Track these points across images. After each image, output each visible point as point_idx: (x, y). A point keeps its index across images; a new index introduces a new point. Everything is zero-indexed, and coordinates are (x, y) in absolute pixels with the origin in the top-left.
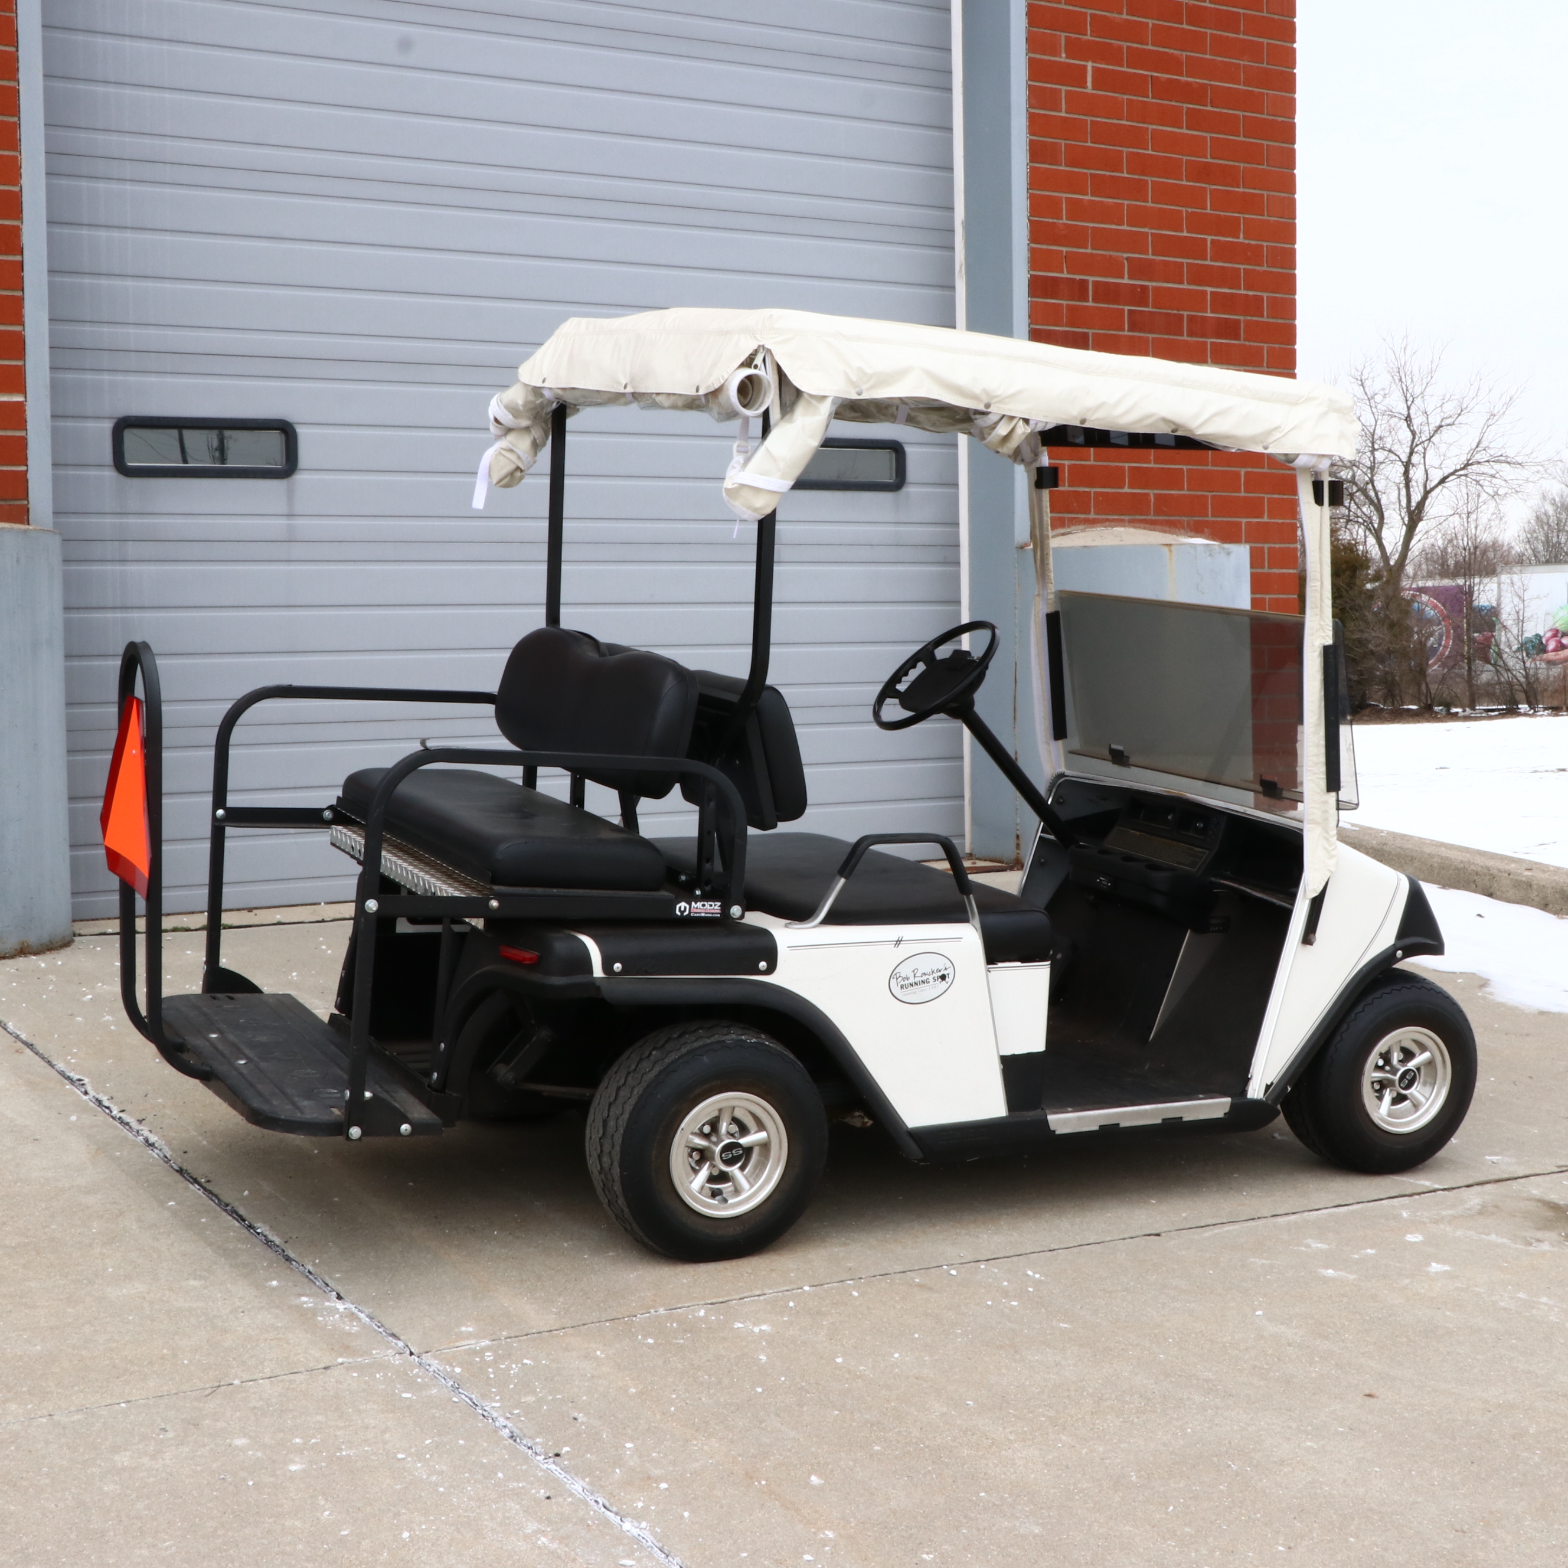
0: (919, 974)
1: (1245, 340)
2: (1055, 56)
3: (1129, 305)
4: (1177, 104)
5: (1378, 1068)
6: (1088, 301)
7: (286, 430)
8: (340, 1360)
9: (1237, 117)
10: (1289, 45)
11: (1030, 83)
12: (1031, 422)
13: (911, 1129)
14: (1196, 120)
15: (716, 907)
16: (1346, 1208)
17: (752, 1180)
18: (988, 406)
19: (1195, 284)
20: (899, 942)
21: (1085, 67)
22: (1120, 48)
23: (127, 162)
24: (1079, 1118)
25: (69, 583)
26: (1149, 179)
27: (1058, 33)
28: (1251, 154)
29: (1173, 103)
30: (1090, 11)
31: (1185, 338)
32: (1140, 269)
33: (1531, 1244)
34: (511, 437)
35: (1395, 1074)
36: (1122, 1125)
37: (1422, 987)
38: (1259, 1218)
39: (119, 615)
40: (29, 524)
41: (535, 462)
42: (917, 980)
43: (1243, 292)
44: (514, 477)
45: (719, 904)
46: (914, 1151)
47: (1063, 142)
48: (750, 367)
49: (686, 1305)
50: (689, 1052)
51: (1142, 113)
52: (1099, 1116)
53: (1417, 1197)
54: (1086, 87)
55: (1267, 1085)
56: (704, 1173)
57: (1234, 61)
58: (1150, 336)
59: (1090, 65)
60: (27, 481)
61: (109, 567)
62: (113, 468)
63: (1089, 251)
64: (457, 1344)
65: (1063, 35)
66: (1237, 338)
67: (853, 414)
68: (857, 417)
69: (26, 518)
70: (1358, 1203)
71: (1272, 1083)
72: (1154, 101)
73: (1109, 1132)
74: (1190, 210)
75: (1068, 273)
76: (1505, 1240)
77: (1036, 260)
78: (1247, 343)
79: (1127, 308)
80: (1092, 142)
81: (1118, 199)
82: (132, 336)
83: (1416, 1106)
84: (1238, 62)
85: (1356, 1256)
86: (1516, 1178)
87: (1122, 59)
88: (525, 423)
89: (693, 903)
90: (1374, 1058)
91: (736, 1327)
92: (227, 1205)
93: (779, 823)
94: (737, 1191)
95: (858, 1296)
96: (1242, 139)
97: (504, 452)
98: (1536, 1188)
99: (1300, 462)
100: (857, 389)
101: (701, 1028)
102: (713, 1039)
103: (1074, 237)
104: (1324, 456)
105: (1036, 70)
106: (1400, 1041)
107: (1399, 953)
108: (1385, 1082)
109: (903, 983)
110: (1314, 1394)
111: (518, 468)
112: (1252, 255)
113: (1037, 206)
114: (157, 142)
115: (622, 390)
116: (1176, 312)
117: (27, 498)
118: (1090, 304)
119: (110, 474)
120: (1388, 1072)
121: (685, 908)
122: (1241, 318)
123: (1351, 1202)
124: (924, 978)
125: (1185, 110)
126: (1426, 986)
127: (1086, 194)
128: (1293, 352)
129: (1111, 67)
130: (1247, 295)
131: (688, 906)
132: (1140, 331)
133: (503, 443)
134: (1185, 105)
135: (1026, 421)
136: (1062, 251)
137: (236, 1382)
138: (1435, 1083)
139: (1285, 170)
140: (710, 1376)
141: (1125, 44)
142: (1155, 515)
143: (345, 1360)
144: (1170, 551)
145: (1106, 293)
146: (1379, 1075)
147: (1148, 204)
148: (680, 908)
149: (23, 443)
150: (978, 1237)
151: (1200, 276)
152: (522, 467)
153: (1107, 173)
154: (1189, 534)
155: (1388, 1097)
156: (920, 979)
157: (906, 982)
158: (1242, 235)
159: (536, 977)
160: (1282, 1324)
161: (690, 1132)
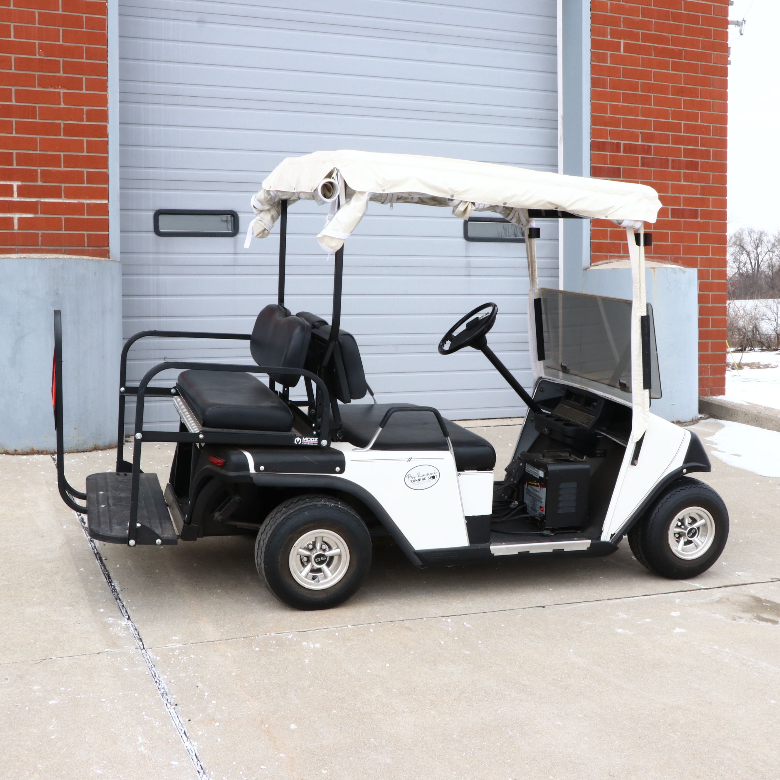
0: (420, 475)
1: (701, 171)
2: (605, 37)
3: (642, 154)
4: (667, 59)
5: (678, 526)
6: (620, 153)
7: (233, 215)
8: (107, 650)
9: (698, 65)
10: (725, 30)
11: (592, 50)
12: (476, 204)
13: (417, 551)
14: (676, 67)
15: (315, 440)
16: (648, 596)
17: (333, 572)
18: (452, 196)
19: (675, 144)
20: (410, 459)
21: (620, 43)
22: (638, 33)
23: (162, 96)
24: (507, 548)
25: (125, 284)
26: (652, 95)
27: (606, 26)
28: (705, 82)
29: (665, 59)
30: (622, 16)
31: (670, 170)
32: (647, 137)
33: (735, 620)
34: (262, 214)
35: (686, 530)
36: (530, 552)
37: (702, 487)
38: (600, 600)
39: (156, 298)
40: (109, 258)
41: (273, 226)
42: (419, 478)
43: (700, 148)
44: (264, 233)
45: (317, 439)
46: (417, 561)
47: (608, 78)
48: (331, 178)
49: (286, 632)
50: (299, 509)
51: (649, 63)
52: (518, 547)
53: (688, 592)
54: (620, 52)
55: (612, 534)
56: (309, 567)
57: (696, 38)
58: (652, 169)
59: (622, 41)
60: (109, 238)
61: (151, 277)
62: (154, 233)
63: (621, 129)
64: (166, 645)
65: (609, 27)
66: (697, 170)
67: (433, 203)
68: (435, 204)
69: (108, 255)
70: (656, 594)
71: (614, 534)
72: (655, 58)
73: (524, 556)
74: (673, 109)
75: (611, 139)
76: (723, 617)
77: (594, 133)
78: (702, 172)
79: (640, 156)
80: (623, 78)
81: (636, 104)
82: (163, 173)
83: (697, 546)
84: (698, 38)
85: (639, 623)
86: (746, 584)
87: (639, 38)
88: (267, 207)
89: (303, 438)
90: (675, 522)
91: (303, 644)
92: (107, 571)
93: (352, 400)
94: (325, 577)
95: (373, 632)
96: (700, 75)
97: (258, 222)
98: (753, 590)
99: (624, 224)
100: (382, 189)
101: (308, 498)
102: (311, 504)
103: (614, 123)
104: (637, 221)
105: (595, 44)
106: (689, 514)
107: (685, 471)
108: (681, 534)
109: (412, 479)
110: (577, 696)
111: (265, 229)
112: (705, 130)
113: (595, 108)
114: (176, 86)
115: (293, 191)
116: (665, 158)
117: (108, 246)
118: (622, 154)
119: (153, 235)
120: (683, 529)
121: (299, 440)
122: (699, 160)
123: (653, 594)
124: (423, 477)
125: (671, 62)
126: (703, 486)
127: (620, 102)
128: (725, 177)
129: (633, 42)
130: (702, 150)
131: (301, 440)
132: (647, 167)
133: (258, 218)
134: (671, 60)
135: (473, 204)
136: (608, 129)
137: (54, 658)
138: (706, 536)
139: (722, 90)
140: (275, 669)
141: (640, 31)
142: (654, 254)
143: (109, 650)
144: (654, 271)
145: (629, 149)
146: (678, 530)
147: (651, 107)
148: (297, 440)
149: (107, 222)
150: (451, 604)
151: (678, 140)
152: (267, 229)
153: (631, 92)
154: (671, 263)
155: (682, 541)
156: (421, 478)
157: (414, 479)
158: (699, 121)
159: (223, 472)
160: (581, 657)
161: (299, 547)
